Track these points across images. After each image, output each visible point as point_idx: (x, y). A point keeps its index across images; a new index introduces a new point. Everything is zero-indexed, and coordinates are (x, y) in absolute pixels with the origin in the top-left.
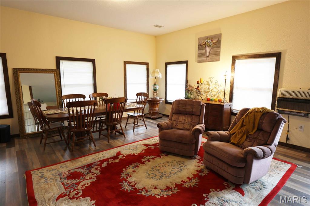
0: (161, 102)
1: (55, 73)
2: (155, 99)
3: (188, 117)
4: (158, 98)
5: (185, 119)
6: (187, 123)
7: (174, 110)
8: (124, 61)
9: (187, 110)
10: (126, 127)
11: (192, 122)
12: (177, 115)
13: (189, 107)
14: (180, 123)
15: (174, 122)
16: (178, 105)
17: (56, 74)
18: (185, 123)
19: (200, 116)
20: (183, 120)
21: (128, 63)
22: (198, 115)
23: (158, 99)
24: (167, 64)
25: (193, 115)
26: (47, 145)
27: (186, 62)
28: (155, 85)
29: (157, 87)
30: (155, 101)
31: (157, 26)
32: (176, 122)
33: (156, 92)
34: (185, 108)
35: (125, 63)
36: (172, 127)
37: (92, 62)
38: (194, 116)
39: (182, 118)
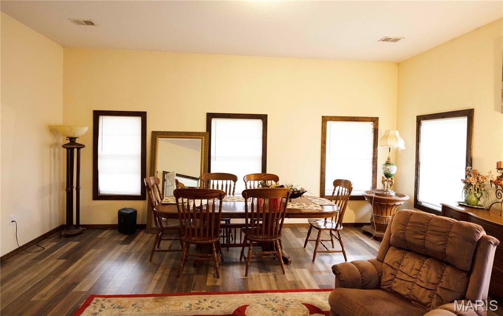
0: (402, 203)
1: (203, 138)
2: (385, 195)
3: (429, 267)
4: (393, 194)
5: (419, 270)
6: (422, 285)
7: (392, 236)
8: (323, 117)
9: (428, 245)
10: (305, 247)
11: (440, 285)
12: (398, 251)
13: (434, 239)
14: (404, 277)
15: (389, 271)
16: (405, 224)
17: (204, 140)
18: (419, 283)
19: (469, 273)
20: (414, 272)
21: (330, 120)
22: (465, 272)
23: (391, 196)
24: (420, 119)
25: (448, 264)
26: (155, 252)
27: (469, 114)
28: (388, 163)
29: (393, 170)
30: (383, 199)
31: (387, 40)
32: (393, 271)
33: (390, 179)
34: (421, 237)
35: (325, 119)
36: (380, 282)
37: (262, 120)
38: (448, 269)
39: (410, 265)
